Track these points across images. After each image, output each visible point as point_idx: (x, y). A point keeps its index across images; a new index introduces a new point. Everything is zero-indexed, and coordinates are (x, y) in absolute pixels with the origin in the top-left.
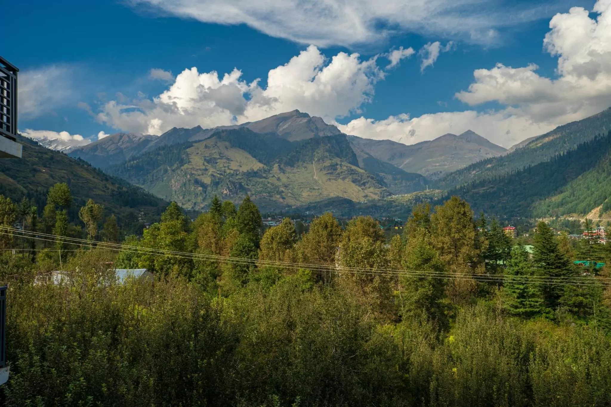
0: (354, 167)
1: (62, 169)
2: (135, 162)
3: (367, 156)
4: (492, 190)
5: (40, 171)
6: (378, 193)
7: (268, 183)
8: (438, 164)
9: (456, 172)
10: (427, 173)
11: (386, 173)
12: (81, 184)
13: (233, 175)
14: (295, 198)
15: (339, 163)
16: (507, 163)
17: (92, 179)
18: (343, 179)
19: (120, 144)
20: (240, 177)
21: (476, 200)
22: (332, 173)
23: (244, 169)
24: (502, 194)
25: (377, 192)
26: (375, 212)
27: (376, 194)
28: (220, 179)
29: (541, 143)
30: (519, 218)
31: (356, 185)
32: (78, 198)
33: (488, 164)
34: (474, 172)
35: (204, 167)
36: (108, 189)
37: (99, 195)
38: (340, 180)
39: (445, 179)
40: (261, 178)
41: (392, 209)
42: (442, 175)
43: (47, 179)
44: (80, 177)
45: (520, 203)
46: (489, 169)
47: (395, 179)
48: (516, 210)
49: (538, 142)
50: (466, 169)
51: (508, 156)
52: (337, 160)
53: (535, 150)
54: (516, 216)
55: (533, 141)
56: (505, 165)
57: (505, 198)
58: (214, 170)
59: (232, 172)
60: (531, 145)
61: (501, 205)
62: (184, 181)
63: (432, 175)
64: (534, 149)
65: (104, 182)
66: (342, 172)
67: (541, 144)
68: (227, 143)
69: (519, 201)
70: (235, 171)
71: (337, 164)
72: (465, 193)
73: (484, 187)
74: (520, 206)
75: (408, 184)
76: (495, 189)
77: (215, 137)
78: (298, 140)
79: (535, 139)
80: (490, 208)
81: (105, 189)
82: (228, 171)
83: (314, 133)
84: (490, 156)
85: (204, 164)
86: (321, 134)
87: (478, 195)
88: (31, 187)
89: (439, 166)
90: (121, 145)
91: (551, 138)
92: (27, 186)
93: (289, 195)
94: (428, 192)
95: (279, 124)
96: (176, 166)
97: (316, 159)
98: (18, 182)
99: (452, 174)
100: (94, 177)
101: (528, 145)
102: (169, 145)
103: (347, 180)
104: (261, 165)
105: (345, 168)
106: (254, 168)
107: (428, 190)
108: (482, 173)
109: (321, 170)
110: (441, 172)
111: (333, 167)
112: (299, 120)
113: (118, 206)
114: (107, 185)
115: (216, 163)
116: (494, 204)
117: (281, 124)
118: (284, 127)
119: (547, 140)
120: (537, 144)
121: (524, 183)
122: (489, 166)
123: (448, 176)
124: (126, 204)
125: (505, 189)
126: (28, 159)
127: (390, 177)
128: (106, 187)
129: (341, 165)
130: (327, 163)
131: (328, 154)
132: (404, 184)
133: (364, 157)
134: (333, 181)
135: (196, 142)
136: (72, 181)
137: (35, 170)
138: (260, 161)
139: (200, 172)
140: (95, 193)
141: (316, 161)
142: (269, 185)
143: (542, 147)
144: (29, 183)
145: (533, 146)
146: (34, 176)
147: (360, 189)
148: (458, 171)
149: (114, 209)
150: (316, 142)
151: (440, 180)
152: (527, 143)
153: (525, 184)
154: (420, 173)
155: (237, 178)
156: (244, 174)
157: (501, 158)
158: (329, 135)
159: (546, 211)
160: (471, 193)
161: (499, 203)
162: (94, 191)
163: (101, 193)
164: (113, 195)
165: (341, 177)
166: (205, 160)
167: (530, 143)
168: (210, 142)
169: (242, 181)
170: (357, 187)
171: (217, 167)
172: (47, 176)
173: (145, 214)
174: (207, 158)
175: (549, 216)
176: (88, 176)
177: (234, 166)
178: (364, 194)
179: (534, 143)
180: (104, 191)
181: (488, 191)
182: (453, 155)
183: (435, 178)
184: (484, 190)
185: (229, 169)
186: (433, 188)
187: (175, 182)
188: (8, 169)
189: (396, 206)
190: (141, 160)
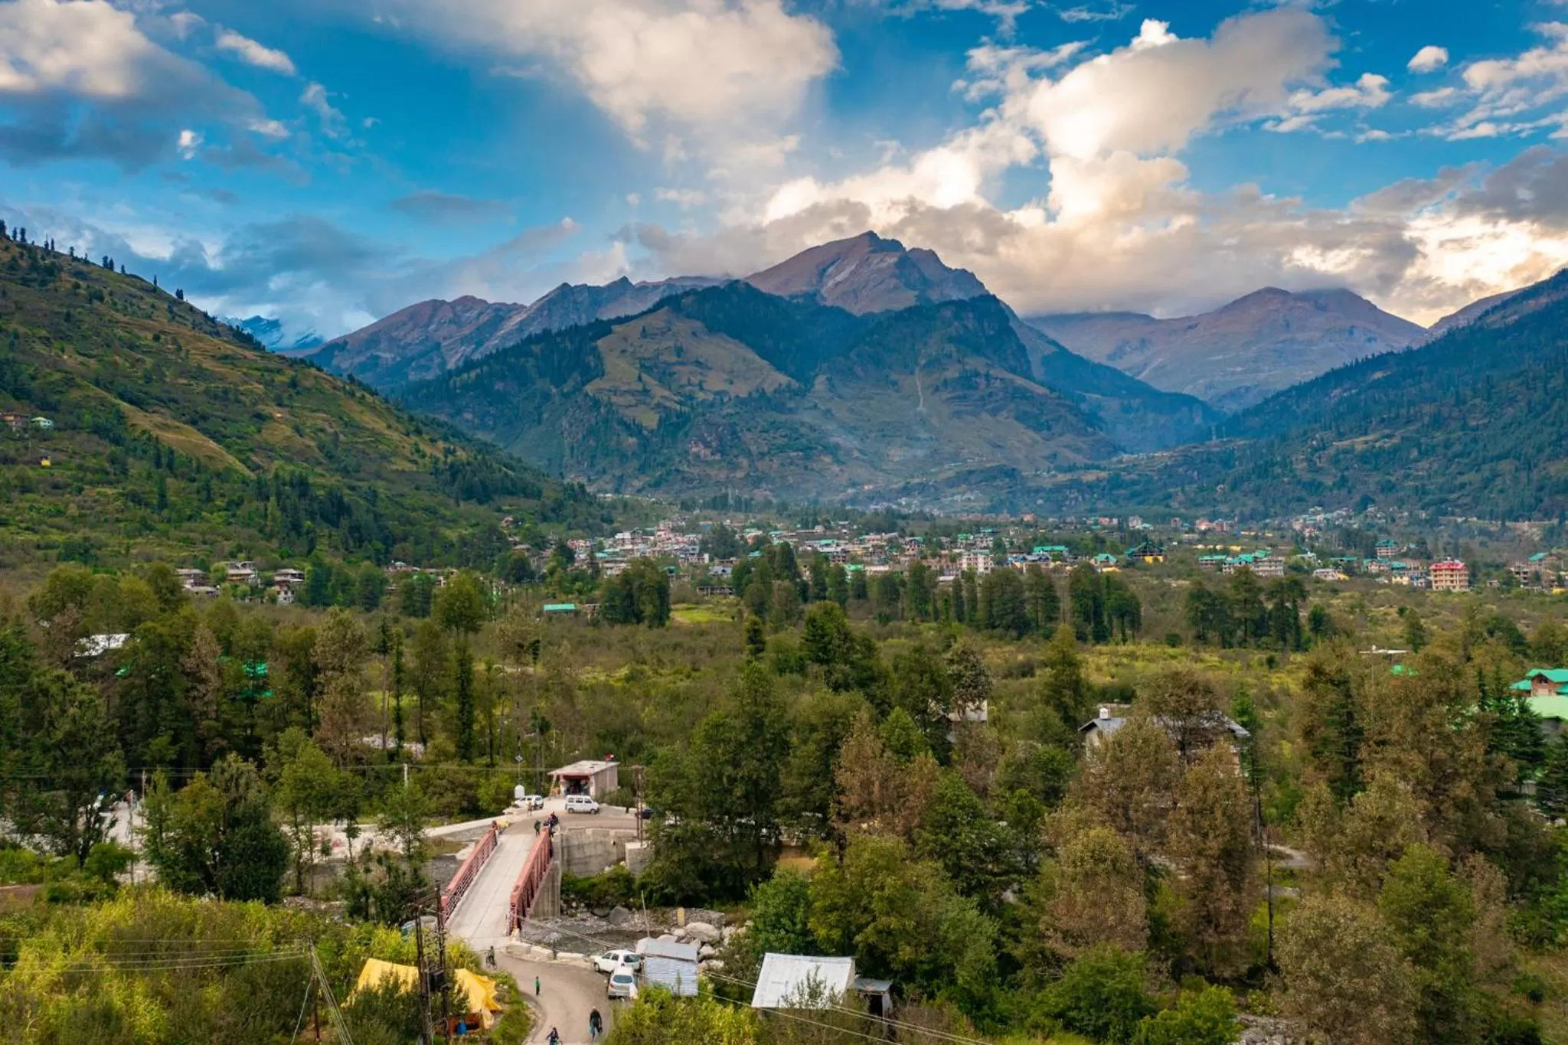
0: (1020, 381)
1: (318, 411)
2: (473, 374)
3: (1054, 349)
4: (1388, 444)
5: (271, 418)
6: (1085, 447)
7: (803, 424)
8: (1239, 369)
9: (1289, 390)
10: (1211, 393)
11: (1103, 395)
12: (361, 447)
13: (712, 405)
14: (872, 463)
15: (983, 371)
16: (1425, 368)
17: (387, 432)
18: (994, 412)
19: (432, 327)
20: (731, 411)
21: (1347, 469)
22: (965, 397)
23: (742, 389)
24: (1414, 454)
25: (1080, 444)
26: (1076, 499)
27: (1078, 450)
28: (680, 415)
29: (1515, 313)
30: (1460, 520)
31: (1029, 427)
32: (360, 484)
33: (1373, 371)
34: (1337, 391)
35: (640, 387)
36: (424, 456)
37: (403, 471)
38: (985, 416)
39: (1257, 410)
40: (782, 413)
41: (1122, 492)
42: (1252, 400)
43: (288, 438)
44: (358, 427)
45: (1461, 479)
46: (1376, 384)
47: (1126, 409)
48: (1454, 496)
49: (1509, 311)
50: (1313, 383)
51: (1429, 348)
52: (976, 363)
53: (1502, 333)
54: (1453, 514)
55: (1495, 308)
56: (1421, 373)
57: (1424, 464)
58: (666, 393)
59: (711, 397)
60: (1489, 320)
61: (1411, 483)
62: (593, 421)
63: (1224, 396)
64: (1498, 330)
65: (414, 438)
66: (990, 395)
67: (1516, 317)
68: (698, 325)
69: (1461, 474)
70: (717, 393)
71: (977, 374)
72: (1316, 450)
73: (1366, 434)
74: (1462, 486)
75: (1162, 422)
76: (1395, 441)
77: (666, 308)
78: (876, 311)
79: (1499, 302)
80: (1382, 490)
81: (416, 457)
82: (701, 396)
83: (916, 293)
84: (1379, 348)
85: (640, 379)
86: (935, 296)
87: (1349, 456)
88: (255, 459)
89: (1241, 373)
90: (436, 331)
91: (1544, 300)
92: (248, 458)
93: (856, 454)
94: (1216, 446)
95: (824, 270)
96: (571, 383)
97: (923, 362)
98: (228, 447)
99: (1278, 395)
100: (389, 427)
101: (1480, 318)
102: (554, 331)
103: (1004, 413)
104: (783, 379)
105: (998, 384)
106: (765, 386)
107: (1215, 440)
108: (1358, 394)
109: (937, 389)
110: (1247, 389)
111: (967, 381)
112: (875, 259)
113: (452, 502)
114: (422, 447)
115: (671, 375)
116: (1393, 479)
117: (830, 270)
118: (839, 278)
119: (1531, 305)
120: (1504, 317)
121: (1473, 423)
122: (1378, 375)
123: (1267, 401)
124: (469, 493)
125: (1422, 440)
126: (241, 388)
127: (1114, 404)
128: (418, 451)
129: (987, 376)
130: (952, 373)
131: (953, 349)
132: (1150, 423)
133: (1047, 352)
134: (970, 418)
135: (619, 321)
136: (342, 437)
137: (260, 417)
138: (779, 368)
139: (632, 400)
140: (394, 467)
141: (925, 366)
142: (803, 430)
143: (1520, 325)
144: (251, 450)
145: (1494, 322)
146: (259, 431)
147: (1038, 437)
148: (1293, 388)
149: (442, 511)
150: (920, 315)
151: (1247, 413)
152: (1478, 313)
153: (1477, 428)
154: (1194, 393)
155: (724, 412)
156: (741, 402)
157: (1409, 353)
158: (954, 298)
159: (1533, 501)
160: (1332, 451)
161: (1407, 477)
162: (392, 463)
163: (409, 467)
164: (436, 472)
165: (989, 407)
166: (642, 366)
167: (1487, 313)
168: (656, 321)
169: (735, 419)
170: (1031, 433)
171: (674, 386)
172: (288, 431)
173: (515, 522)
174: (648, 364)
175: (1540, 515)
176: (376, 426)
177: (715, 382)
178: (1047, 452)
179: (1498, 315)
180: (415, 462)
181: (1377, 445)
182: (1280, 345)
183: (1232, 407)
184: (1366, 442)
185: (702, 389)
186: (1228, 435)
187: (571, 425)
188: (204, 418)
189: (1134, 483)
190: (485, 368)
